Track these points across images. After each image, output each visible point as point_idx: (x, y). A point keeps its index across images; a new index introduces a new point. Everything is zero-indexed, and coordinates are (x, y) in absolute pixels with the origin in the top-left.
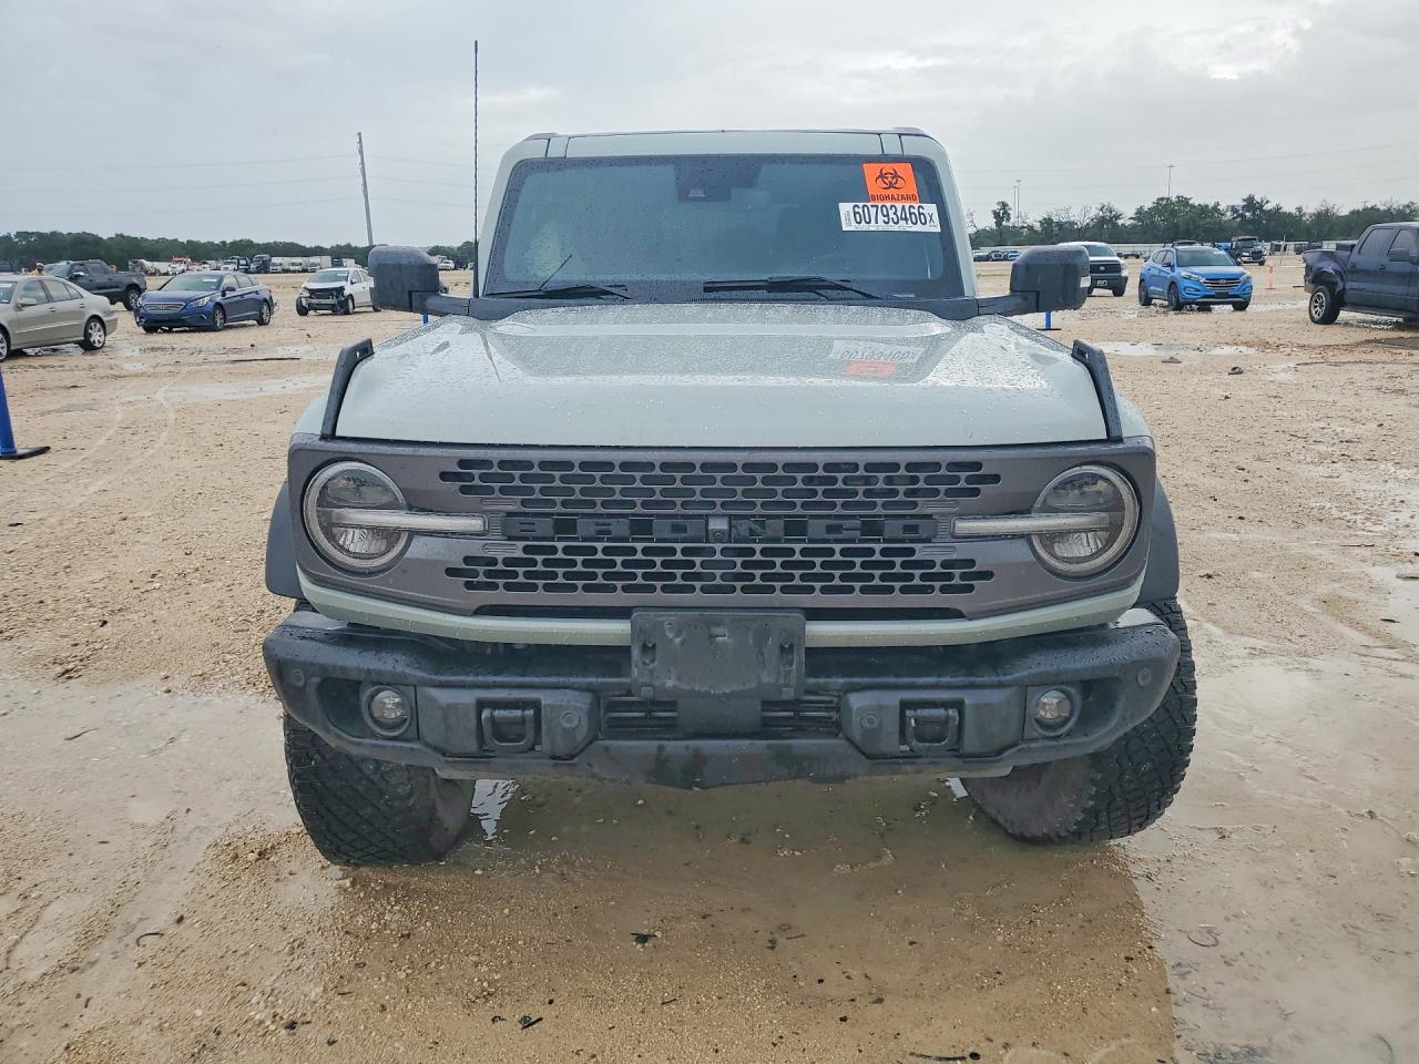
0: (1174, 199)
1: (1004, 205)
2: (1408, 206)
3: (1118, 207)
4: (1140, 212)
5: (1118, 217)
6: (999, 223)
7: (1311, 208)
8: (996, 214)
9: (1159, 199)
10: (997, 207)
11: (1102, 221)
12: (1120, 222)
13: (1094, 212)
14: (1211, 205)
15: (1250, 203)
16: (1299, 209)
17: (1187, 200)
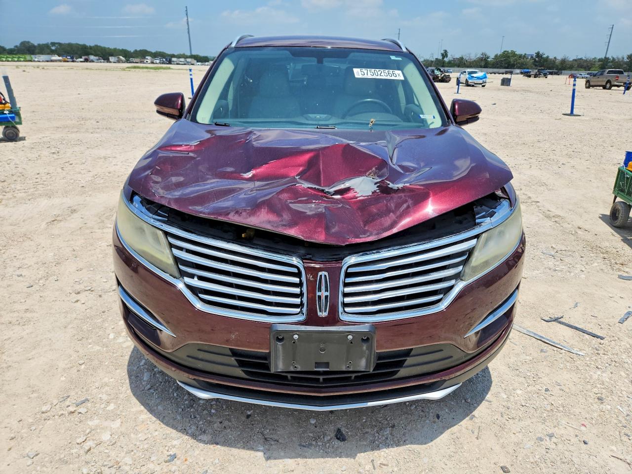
0: (510, 52)
1: (446, 51)
2: (594, 59)
3: (488, 54)
4: (496, 56)
5: (488, 58)
6: (443, 58)
7: (560, 57)
8: (442, 55)
9: (504, 51)
10: (443, 52)
11: (481, 59)
12: (489, 60)
13: (479, 55)
14: (523, 54)
15: (538, 54)
16: (555, 58)
17: (514, 52)
